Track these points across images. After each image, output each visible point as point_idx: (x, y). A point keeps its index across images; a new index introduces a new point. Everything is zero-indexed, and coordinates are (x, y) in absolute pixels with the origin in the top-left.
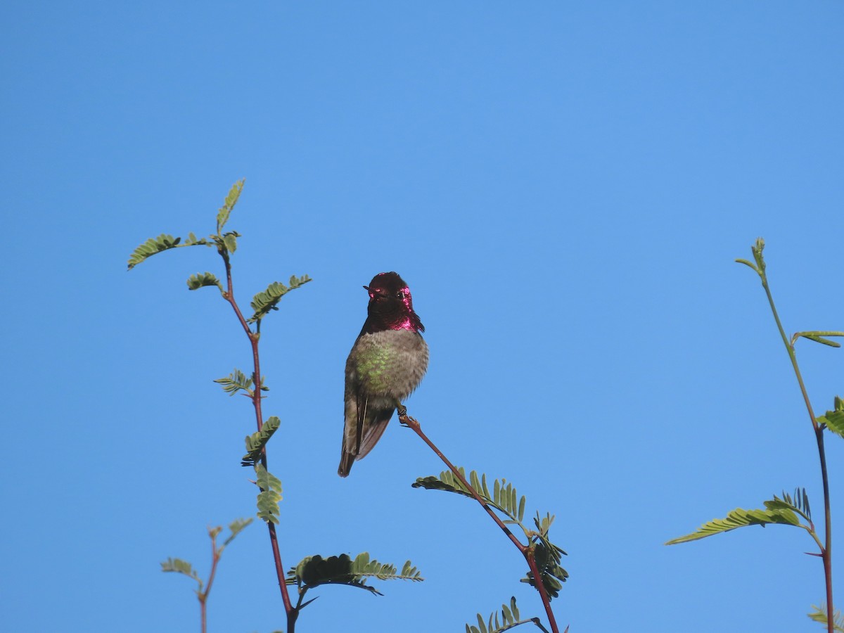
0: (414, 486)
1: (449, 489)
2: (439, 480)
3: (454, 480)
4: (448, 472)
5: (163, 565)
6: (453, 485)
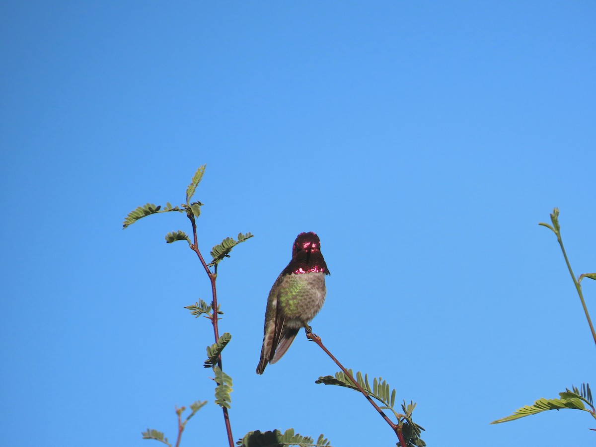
0: (317, 382)
1: (342, 384)
2: (335, 378)
3: (345, 378)
4: (341, 372)
5: (144, 434)
6: (344, 381)
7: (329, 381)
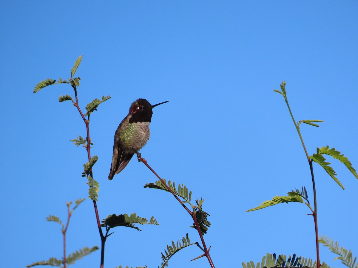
0: (144, 187)
1: (160, 188)
2: (155, 184)
3: (162, 184)
4: (159, 181)
5: (47, 218)
6: (161, 186)
7: (151, 186)
